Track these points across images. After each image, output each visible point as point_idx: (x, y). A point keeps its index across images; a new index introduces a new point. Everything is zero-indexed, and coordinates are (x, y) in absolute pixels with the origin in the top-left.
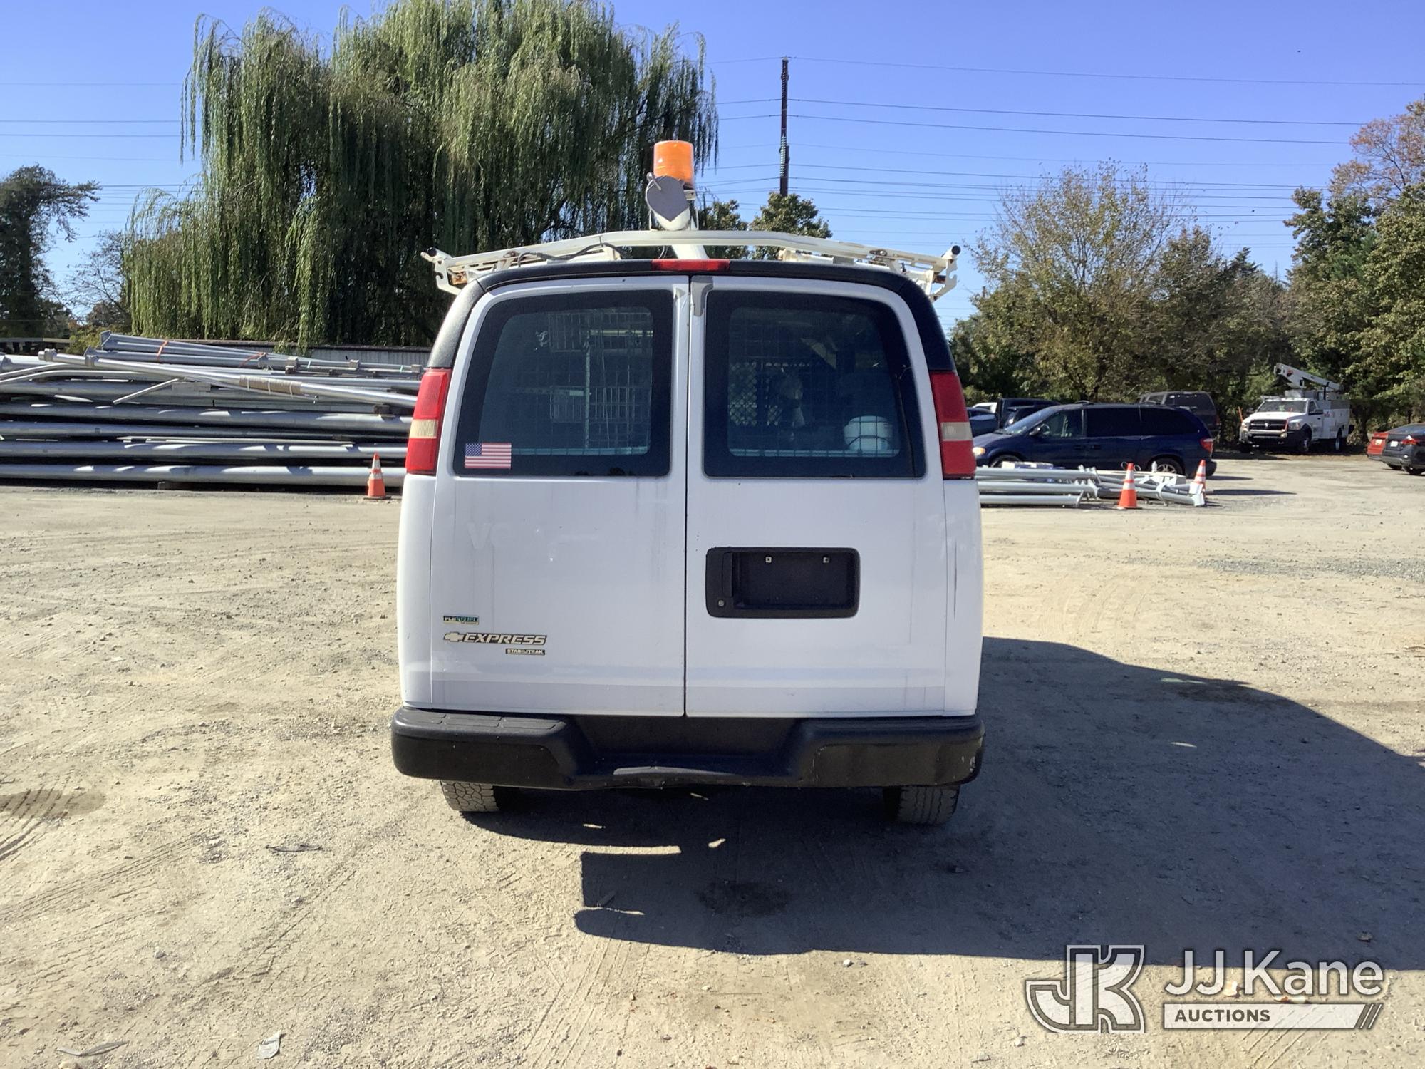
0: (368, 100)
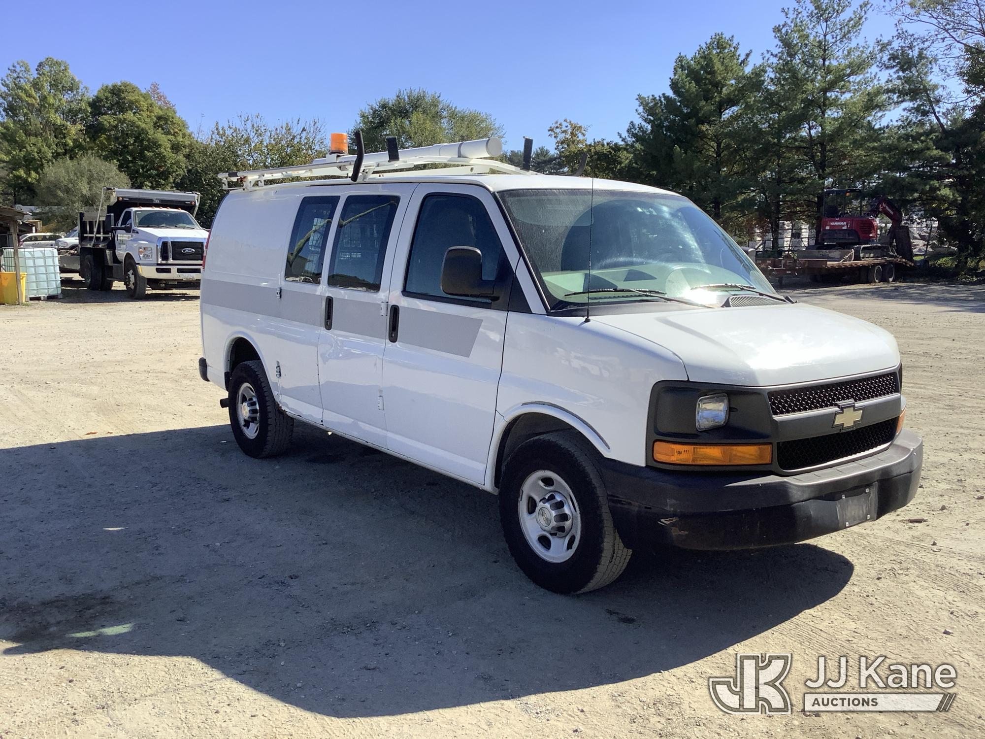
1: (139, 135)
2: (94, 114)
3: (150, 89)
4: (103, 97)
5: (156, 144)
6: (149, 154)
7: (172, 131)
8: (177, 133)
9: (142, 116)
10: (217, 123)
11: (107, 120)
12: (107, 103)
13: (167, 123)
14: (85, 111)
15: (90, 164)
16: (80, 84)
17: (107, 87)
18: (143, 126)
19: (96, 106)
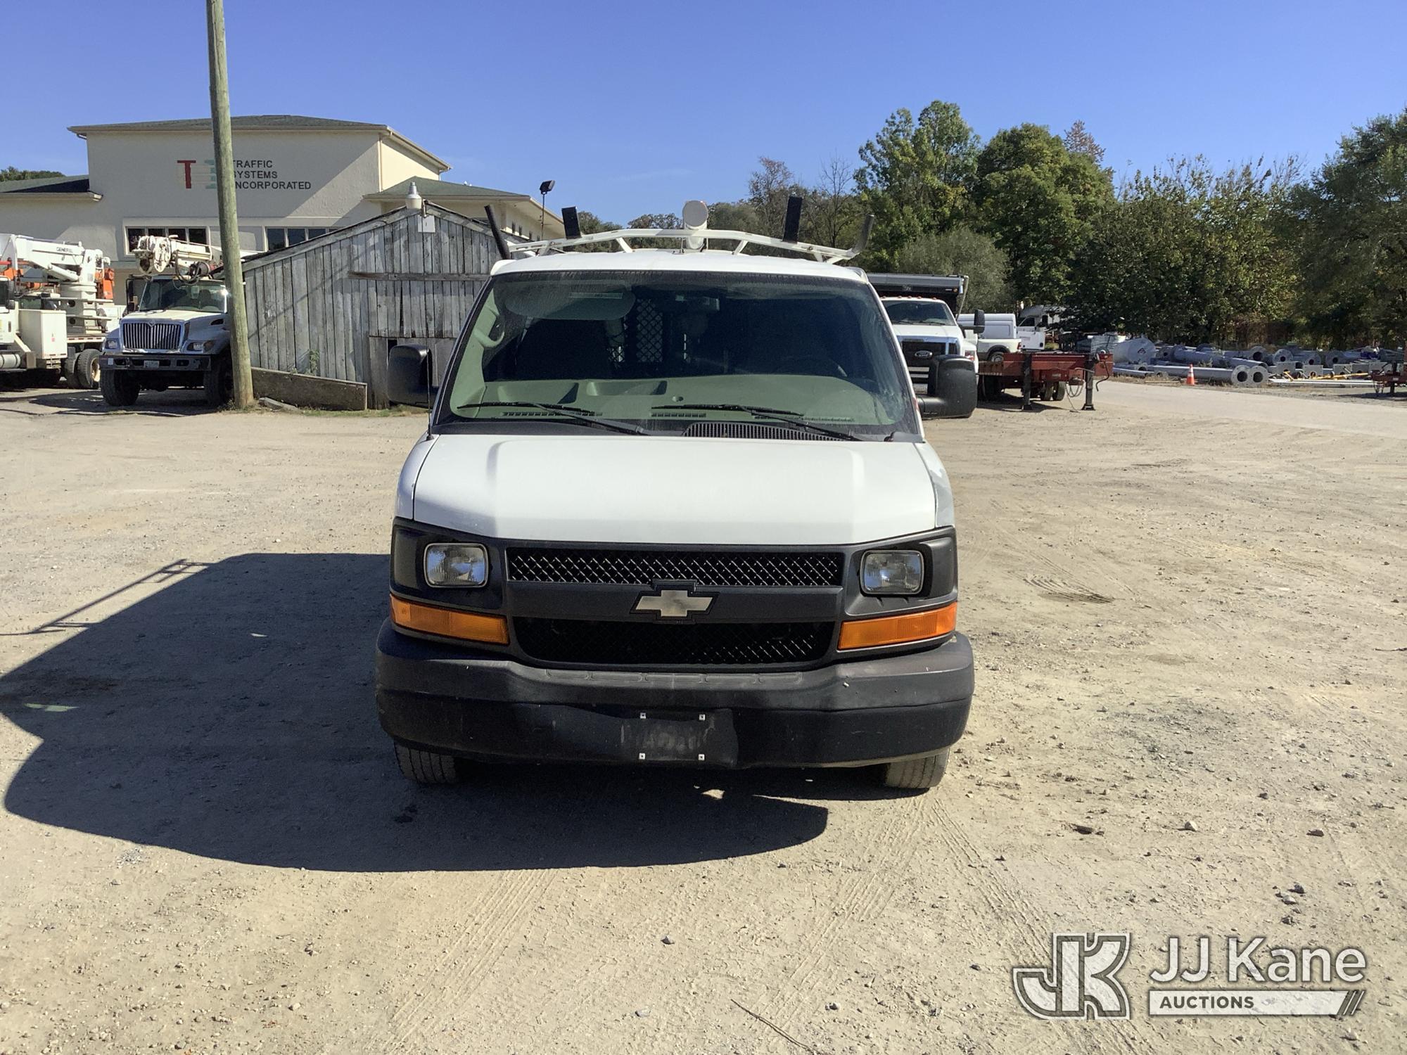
1: (1035, 197)
2: (983, 172)
3: (1071, 131)
4: (996, 148)
5: (1052, 208)
6: (1042, 222)
7: (1081, 187)
8: (1088, 190)
9: (1042, 169)
10: (1139, 172)
11: (997, 179)
12: (1000, 154)
13: (1076, 177)
14: (972, 168)
15: (960, 238)
16: (970, 133)
17: (1005, 133)
18: (1041, 183)
19: (988, 160)
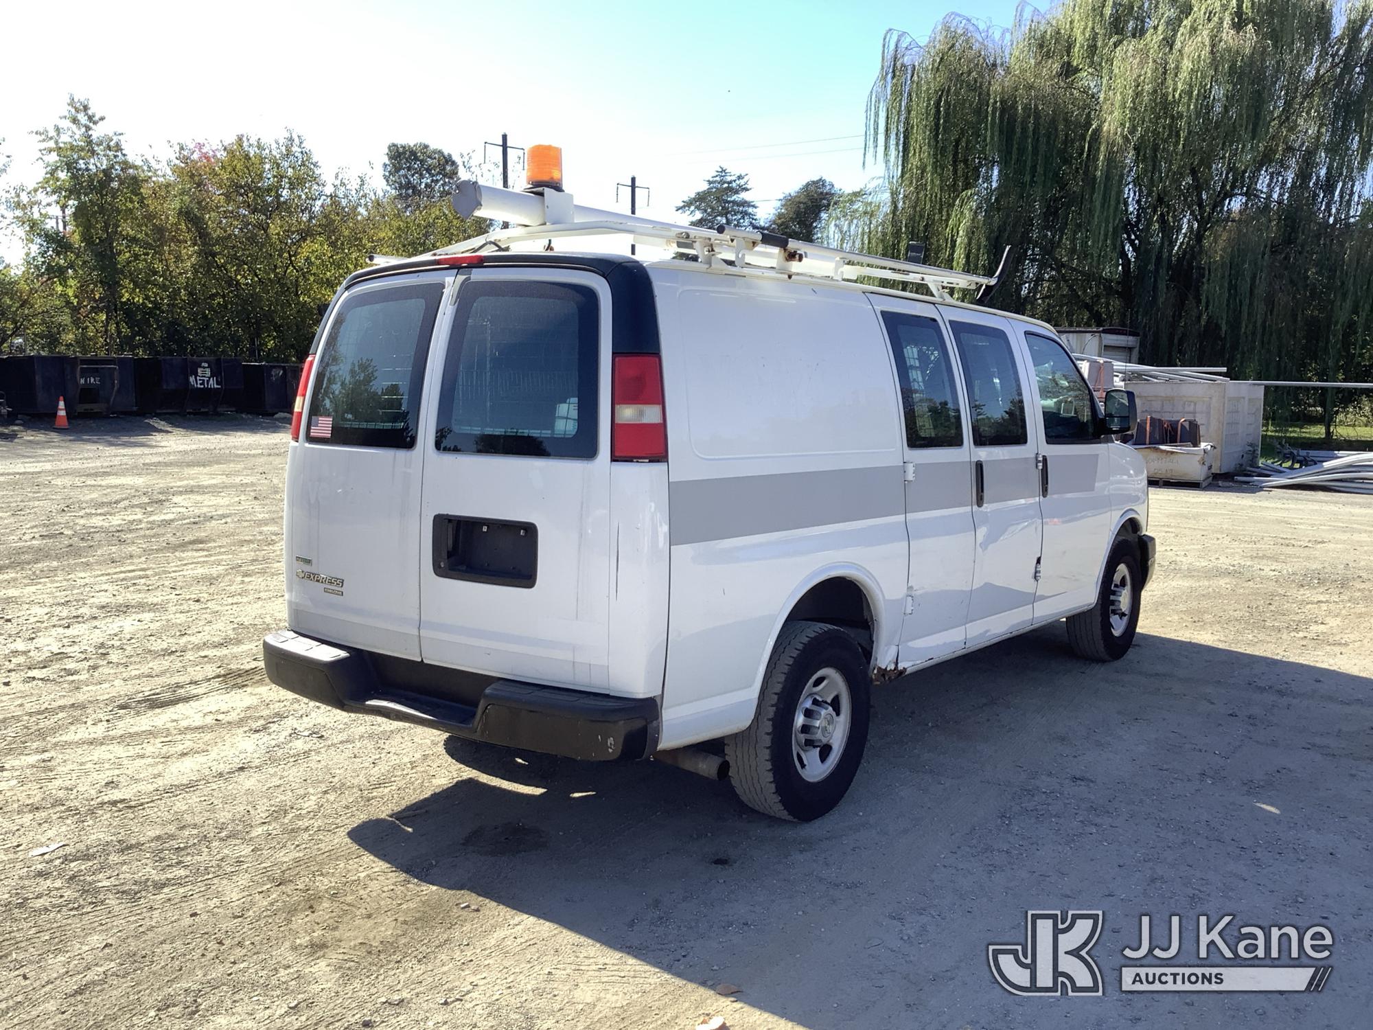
0: (1030, 87)
